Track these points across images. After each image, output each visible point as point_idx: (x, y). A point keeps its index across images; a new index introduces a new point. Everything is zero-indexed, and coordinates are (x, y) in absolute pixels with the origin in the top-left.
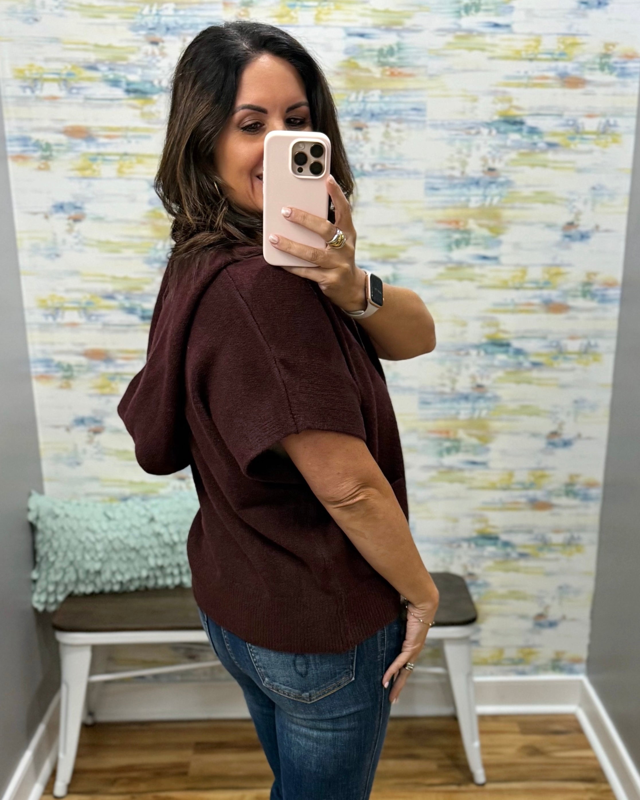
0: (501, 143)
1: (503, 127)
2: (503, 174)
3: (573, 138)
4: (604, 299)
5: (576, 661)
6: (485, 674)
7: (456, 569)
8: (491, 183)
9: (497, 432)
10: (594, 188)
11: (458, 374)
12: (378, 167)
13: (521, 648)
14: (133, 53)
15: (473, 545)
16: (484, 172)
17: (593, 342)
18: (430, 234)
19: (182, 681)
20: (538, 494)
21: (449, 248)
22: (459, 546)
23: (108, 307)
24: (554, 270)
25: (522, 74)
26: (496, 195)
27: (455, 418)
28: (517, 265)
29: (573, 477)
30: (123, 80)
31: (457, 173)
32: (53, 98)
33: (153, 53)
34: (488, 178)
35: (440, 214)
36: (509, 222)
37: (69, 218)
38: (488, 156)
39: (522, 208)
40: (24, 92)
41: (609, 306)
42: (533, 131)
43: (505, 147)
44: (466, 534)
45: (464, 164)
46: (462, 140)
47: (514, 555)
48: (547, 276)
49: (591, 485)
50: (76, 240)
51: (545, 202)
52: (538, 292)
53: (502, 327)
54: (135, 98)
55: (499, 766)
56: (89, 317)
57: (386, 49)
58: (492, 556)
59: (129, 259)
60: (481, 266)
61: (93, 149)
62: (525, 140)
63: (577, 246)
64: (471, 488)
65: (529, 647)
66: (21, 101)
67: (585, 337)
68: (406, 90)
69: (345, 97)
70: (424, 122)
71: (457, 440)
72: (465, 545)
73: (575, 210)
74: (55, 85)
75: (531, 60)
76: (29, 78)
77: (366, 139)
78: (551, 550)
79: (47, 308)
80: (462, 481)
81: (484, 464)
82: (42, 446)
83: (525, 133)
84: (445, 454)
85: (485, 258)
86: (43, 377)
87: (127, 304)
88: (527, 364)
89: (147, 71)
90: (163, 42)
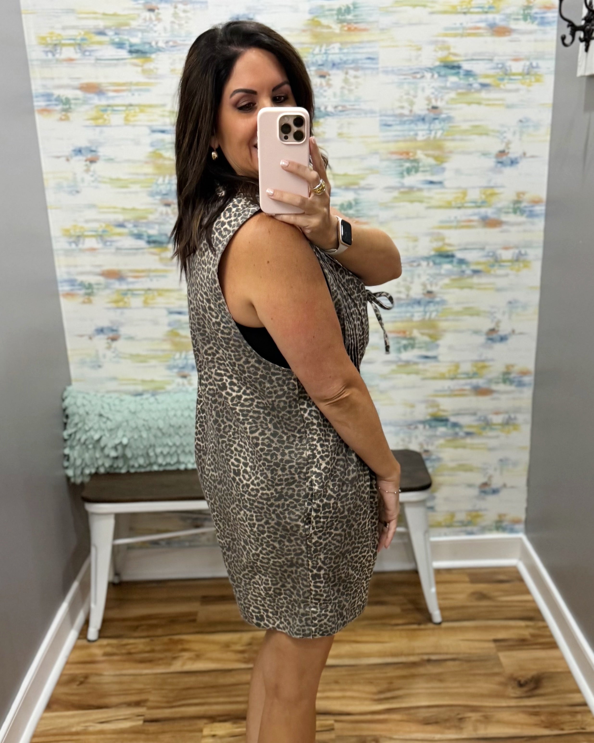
0: (442, 85)
1: (443, 72)
2: (445, 111)
3: (502, 79)
4: (532, 215)
5: (516, 522)
6: (439, 535)
7: (414, 447)
8: (435, 119)
9: (445, 331)
10: (521, 121)
11: (412, 282)
12: (340, 108)
13: (469, 512)
14: (133, 19)
15: (427, 427)
16: (428, 109)
17: (523, 252)
18: (385, 163)
19: (190, 546)
20: (480, 382)
21: (401, 175)
22: (416, 428)
23: (120, 234)
24: (489, 192)
25: (458, 25)
26: (439, 129)
27: (410, 320)
28: (458, 188)
29: (508, 367)
30: (127, 43)
31: (406, 112)
32: (71, 60)
33: (151, 19)
34: (432, 115)
35: (393, 147)
36: (451, 152)
37: (86, 161)
38: (432, 96)
39: (462, 140)
40: (47, 55)
41: (536, 220)
42: (468, 74)
43: (445, 88)
44: (421, 417)
45: (412, 103)
46: (409, 83)
47: (461, 434)
48: (483, 197)
49: (524, 373)
50: (93, 179)
51: (481, 134)
52: (476, 210)
53: (447, 241)
54: (137, 58)
55: (452, 608)
56: (105, 242)
57: (343, 8)
58: (444, 436)
59: (136, 193)
60: (429, 189)
61: (104, 102)
62: (462, 82)
63: (508, 171)
64: (424, 379)
65: (477, 511)
66: (45, 63)
67: (516, 247)
68: (361, 42)
69: (311, 51)
70: (377, 69)
71: (413, 339)
72: (421, 426)
73: (506, 140)
74: (72, 49)
75: (465, 13)
76: (50, 44)
77: (329, 85)
78: (492, 429)
79: (71, 236)
80: (417, 373)
81: (435, 358)
82: (69, 353)
83: (461, 76)
84: (402, 350)
85: (431, 183)
86: (69, 295)
87: (135, 231)
88: (468, 272)
89: (146, 34)
90: (158, 9)
